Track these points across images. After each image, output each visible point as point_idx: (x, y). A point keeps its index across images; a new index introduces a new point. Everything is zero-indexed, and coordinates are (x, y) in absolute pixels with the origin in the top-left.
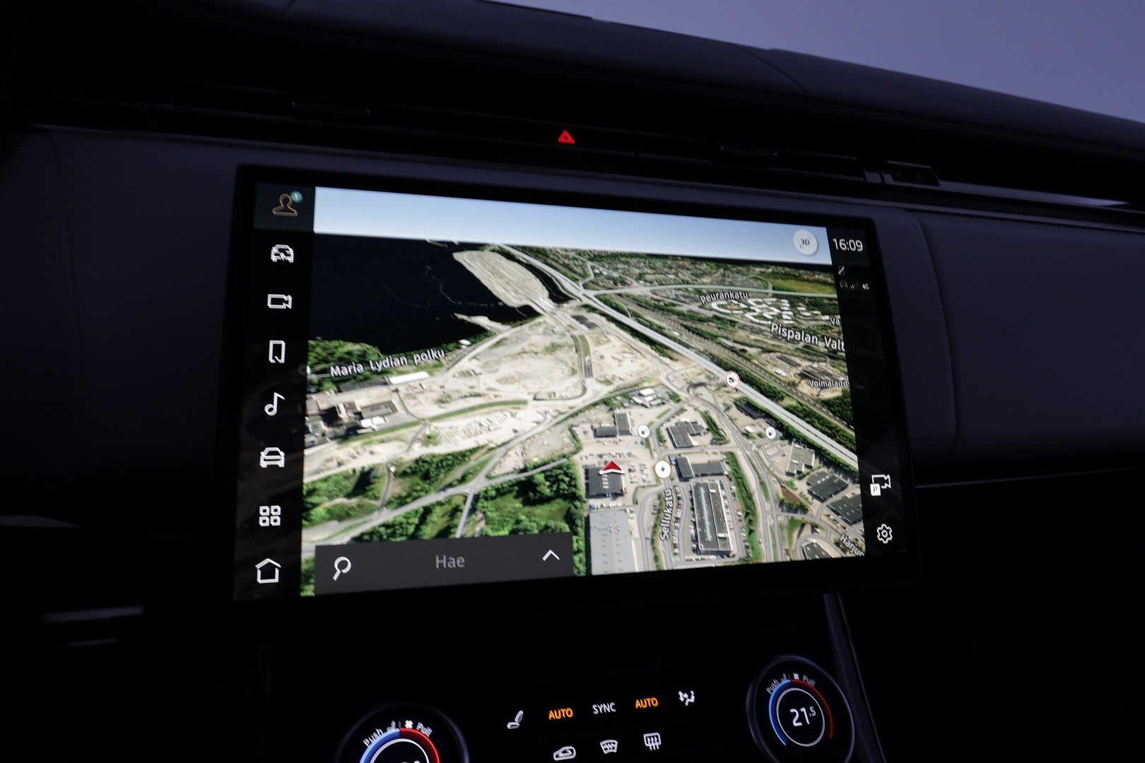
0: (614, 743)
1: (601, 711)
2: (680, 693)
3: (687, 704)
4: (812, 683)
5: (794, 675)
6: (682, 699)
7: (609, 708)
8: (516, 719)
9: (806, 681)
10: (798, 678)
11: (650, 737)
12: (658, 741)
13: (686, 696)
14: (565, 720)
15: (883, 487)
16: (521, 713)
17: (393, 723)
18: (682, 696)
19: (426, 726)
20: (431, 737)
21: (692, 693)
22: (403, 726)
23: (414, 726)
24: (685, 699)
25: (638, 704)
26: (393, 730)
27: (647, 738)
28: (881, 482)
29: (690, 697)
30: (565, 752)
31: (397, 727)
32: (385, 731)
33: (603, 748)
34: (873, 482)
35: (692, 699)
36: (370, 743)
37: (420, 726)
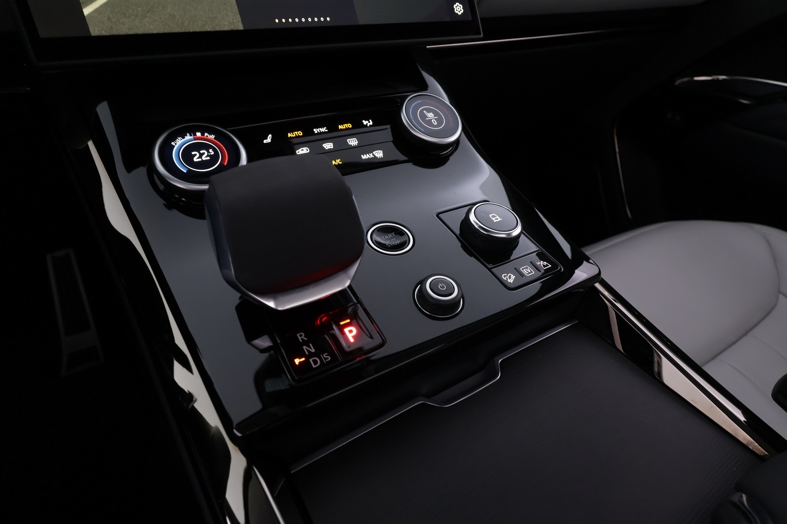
0: (331, 144)
1: (319, 131)
2: (364, 121)
6: (365, 123)
7: (323, 130)
8: (268, 139)
11: (351, 140)
12: (356, 142)
13: (367, 122)
14: (298, 137)
16: (270, 135)
17: (188, 134)
19: (210, 134)
20: (214, 138)
21: (370, 120)
22: (195, 135)
23: (203, 135)
24: (367, 124)
25: (340, 127)
26: (188, 137)
27: (349, 141)
29: (369, 122)
30: (302, 150)
31: (191, 136)
32: (183, 138)
33: (325, 147)
35: (371, 123)
36: (176, 144)
37: (206, 134)
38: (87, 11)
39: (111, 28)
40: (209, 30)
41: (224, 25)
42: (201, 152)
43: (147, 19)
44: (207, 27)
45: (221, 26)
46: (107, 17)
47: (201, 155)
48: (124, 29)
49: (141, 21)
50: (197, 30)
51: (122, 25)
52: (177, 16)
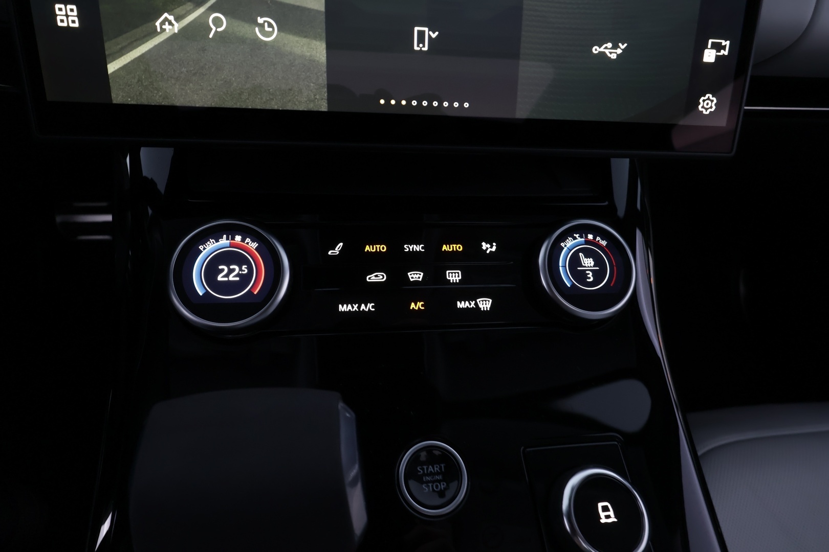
0: (420, 274)
1: (411, 250)
2: (483, 244)
3: (488, 252)
4: (604, 243)
5: (589, 235)
6: (484, 248)
7: (418, 248)
8: (336, 249)
9: (599, 241)
10: (592, 238)
11: (452, 273)
12: (458, 276)
13: (488, 246)
14: (378, 254)
15: (718, 54)
16: (341, 244)
17: (225, 236)
18: (485, 246)
19: (253, 241)
20: (256, 249)
21: (494, 244)
22: (233, 239)
23: (243, 240)
24: (487, 249)
25: (444, 248)
26: (224, 241)
27: (449, 273)
28: (718, 47)
29: (491, 247)
30: (376, 276)
31: (227, 239)
32: (217, 241)
33: (410, 276)
34: (709, 46)
35: (494, 249)
36: (204, 249)
37: (248, 240)
38: (112, 67)
39: (141, 93)
40: (276, 107)
41: (300, 102)
42: (232, 267)
43: (191, 85)
44: (273, 103)
45: (295, 104)
46: (137, 77)
47: (231, 271)
48: (157, 97)
49: (182, 87)
50: (259, 107)
51: (156, 92)
52: (235, 84)
